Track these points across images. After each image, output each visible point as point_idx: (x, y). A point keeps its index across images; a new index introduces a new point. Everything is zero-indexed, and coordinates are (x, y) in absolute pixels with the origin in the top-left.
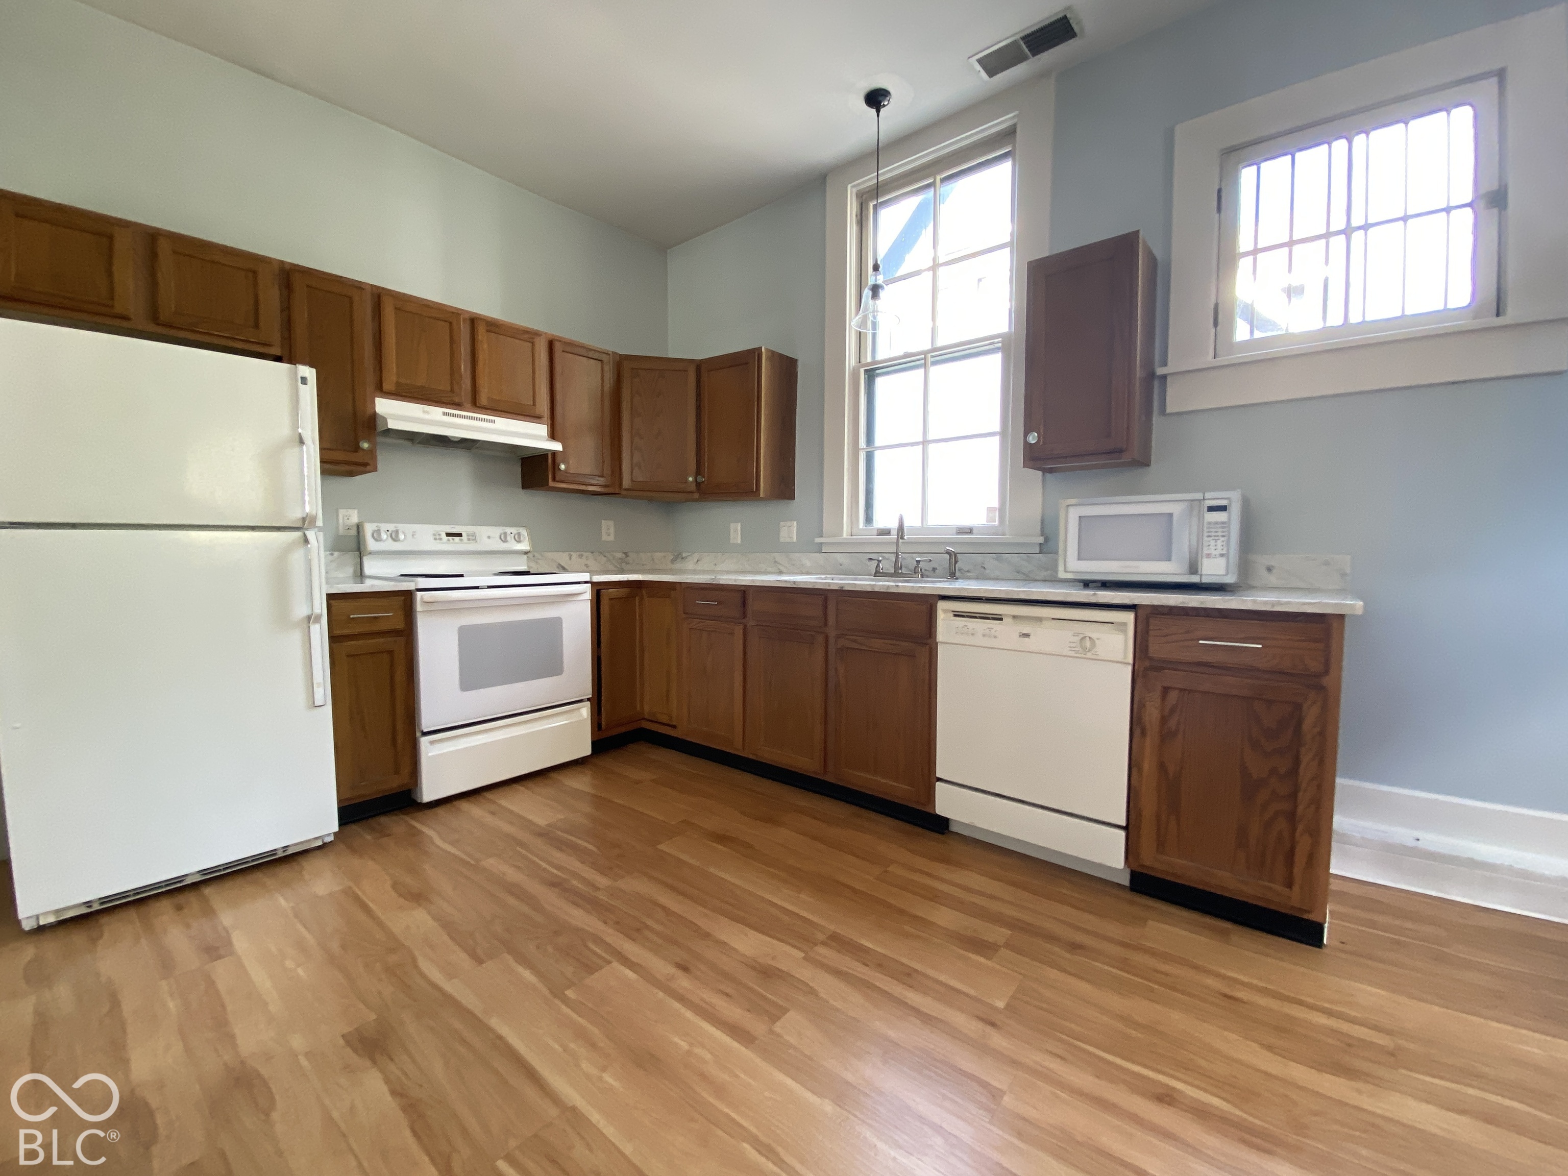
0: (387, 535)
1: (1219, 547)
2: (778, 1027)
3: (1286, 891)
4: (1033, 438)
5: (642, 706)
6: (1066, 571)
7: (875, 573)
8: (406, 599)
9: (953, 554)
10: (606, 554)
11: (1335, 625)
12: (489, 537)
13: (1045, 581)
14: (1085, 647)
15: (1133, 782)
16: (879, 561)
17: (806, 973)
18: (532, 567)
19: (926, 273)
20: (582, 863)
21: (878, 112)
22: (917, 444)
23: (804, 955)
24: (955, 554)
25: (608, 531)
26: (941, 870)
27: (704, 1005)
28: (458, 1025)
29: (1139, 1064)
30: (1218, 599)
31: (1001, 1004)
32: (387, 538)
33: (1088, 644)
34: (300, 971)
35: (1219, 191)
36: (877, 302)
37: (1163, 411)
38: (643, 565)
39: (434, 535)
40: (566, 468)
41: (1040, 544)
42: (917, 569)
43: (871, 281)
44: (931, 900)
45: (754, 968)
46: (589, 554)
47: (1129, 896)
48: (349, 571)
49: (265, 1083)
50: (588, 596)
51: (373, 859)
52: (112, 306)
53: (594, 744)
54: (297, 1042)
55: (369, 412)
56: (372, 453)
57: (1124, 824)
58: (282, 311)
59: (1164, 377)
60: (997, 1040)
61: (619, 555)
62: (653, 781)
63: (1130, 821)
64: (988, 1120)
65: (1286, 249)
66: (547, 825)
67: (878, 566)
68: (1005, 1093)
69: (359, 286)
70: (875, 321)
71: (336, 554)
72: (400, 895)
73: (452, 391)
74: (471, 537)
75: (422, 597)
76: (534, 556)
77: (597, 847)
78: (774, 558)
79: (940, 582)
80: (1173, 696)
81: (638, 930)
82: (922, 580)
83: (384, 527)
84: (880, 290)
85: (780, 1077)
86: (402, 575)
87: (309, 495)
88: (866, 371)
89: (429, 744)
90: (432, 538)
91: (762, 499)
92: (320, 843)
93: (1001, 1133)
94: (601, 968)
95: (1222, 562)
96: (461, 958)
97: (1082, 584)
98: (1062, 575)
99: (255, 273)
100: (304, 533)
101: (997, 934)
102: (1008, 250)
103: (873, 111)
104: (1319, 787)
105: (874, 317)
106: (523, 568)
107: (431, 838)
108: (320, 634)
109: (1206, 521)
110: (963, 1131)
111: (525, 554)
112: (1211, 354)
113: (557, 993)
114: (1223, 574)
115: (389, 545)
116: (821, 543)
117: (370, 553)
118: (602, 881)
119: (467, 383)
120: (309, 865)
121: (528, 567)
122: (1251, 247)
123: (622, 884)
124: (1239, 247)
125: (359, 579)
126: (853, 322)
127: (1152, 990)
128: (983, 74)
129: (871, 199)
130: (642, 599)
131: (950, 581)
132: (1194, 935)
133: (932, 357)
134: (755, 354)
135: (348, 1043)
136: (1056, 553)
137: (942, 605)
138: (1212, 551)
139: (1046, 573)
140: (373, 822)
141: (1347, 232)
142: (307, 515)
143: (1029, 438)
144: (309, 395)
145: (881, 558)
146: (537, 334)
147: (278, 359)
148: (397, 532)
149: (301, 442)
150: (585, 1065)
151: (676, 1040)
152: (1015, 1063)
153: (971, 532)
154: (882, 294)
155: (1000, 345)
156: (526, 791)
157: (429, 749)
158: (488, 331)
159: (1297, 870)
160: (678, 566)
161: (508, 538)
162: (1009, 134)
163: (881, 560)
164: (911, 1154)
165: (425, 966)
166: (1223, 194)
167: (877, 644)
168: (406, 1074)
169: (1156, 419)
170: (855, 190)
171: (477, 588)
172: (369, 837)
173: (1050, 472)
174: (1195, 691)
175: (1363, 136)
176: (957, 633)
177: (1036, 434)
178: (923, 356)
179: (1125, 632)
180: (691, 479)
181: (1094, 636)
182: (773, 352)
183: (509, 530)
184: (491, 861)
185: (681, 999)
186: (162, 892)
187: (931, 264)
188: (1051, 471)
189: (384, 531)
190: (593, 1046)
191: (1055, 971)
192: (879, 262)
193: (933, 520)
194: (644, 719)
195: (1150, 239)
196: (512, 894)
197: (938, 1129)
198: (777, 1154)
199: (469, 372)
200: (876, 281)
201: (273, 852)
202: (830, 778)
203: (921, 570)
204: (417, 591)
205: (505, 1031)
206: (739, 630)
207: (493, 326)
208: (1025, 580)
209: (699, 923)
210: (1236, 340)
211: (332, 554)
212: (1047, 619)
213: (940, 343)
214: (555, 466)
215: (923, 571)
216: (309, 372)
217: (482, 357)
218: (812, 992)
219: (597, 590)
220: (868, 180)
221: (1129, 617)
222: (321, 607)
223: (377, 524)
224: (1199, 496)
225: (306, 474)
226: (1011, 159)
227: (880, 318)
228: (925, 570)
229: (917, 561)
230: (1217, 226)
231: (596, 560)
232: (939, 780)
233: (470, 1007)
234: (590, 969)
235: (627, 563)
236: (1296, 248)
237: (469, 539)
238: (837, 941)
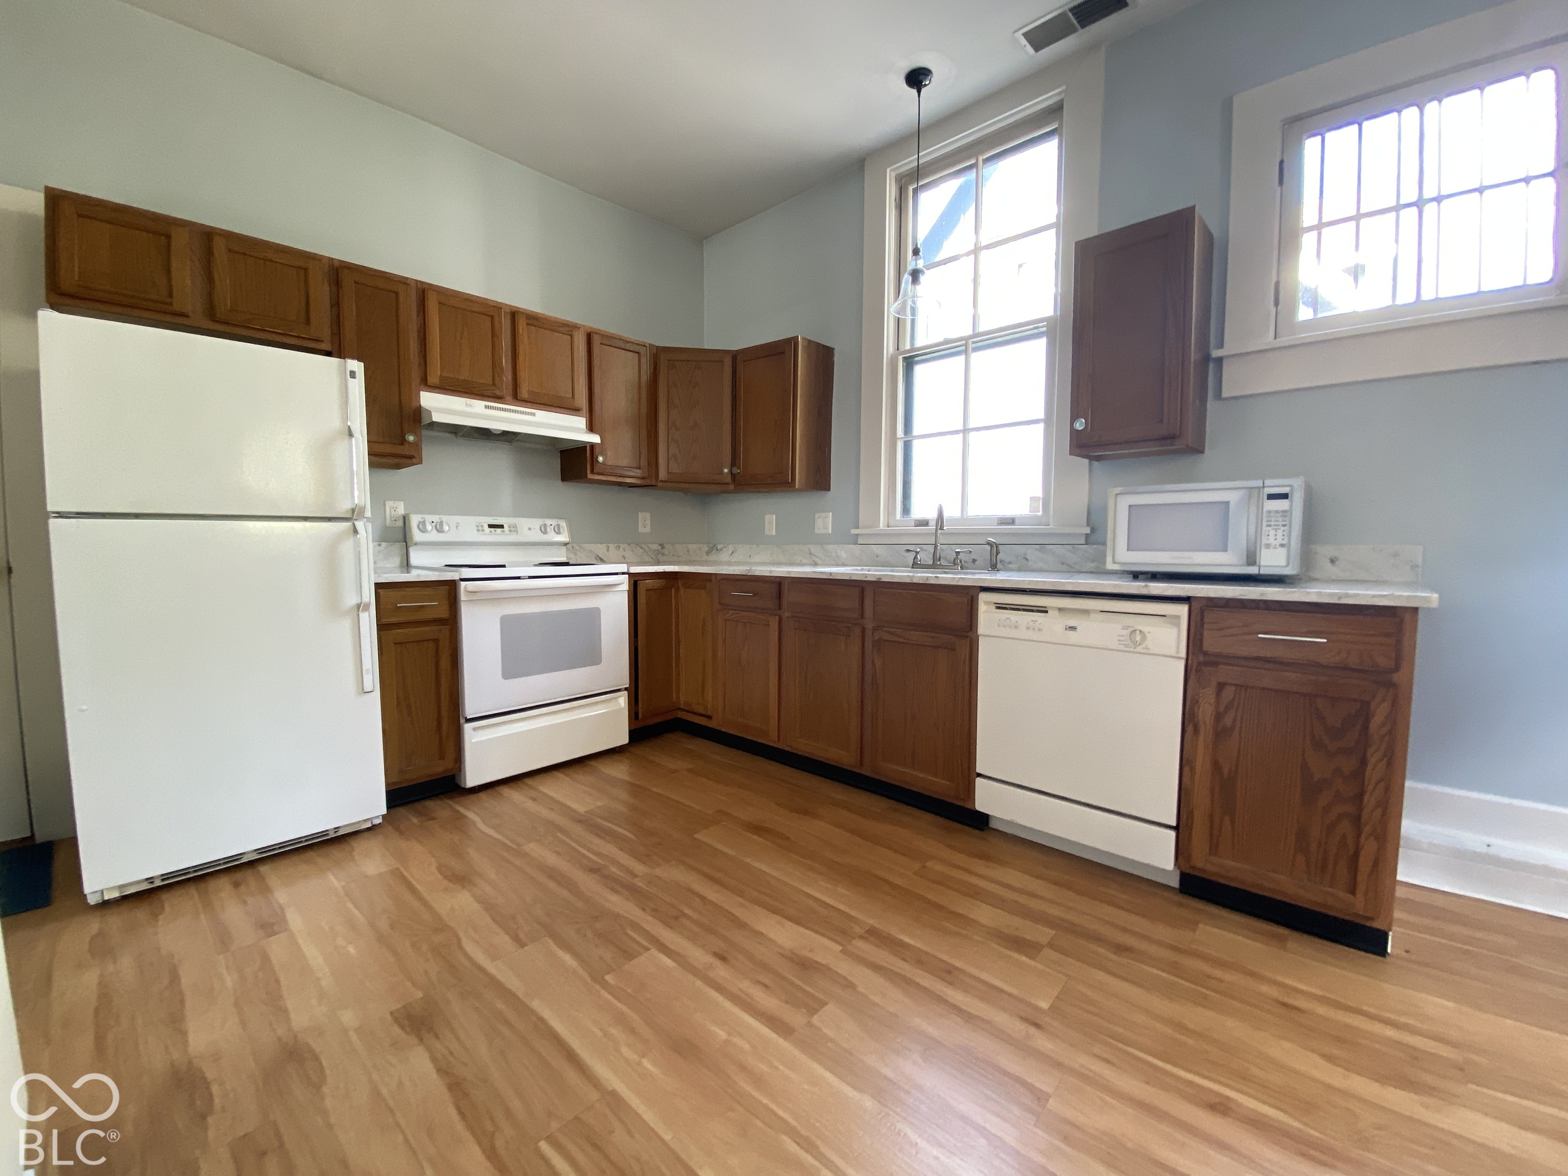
0: (432, 527)
1: (1280, 537)
2: (815, 1020)
3: (1349, 897)
4: (1080, 425)
5: (678, 698)
6: (1114, 562)
7: (913, 565)
8: (451, 587)
9: (994, 545)
10: (643, 546)
11: (1408, 617)
12: (530, 529)
13: (1091, 572)
14: (1135, 640)
15: (1185, 779)
16: (917, 553)
17: (844, 967)
18: (571, 559)
19: (965, 258)
20: (621, 850)
21: (919, 92)
22: (956, 432)
23: (841, 948)
24: (997, 545)
25: (644, 523)
26: (979, 866)
27: (743, 996)
28: (500, 1005)
29: (1190, 1071)
30: (1279, 591)
31: (1044, 1005)
32: (432, 529)
33: (1138, 638)
34: (352, 950)
35: (1281, 163)
36: (917, 287)
37: (1218, 395)
38: (679, 556)
39: (477, 526)
40: (604, 459)
41: (1086, 534)
42: (957, 561)
43: (911, 263)
44: (971, 896)
45: (791, 960)
46: (625, 546)
47: (1180, 898)
48: (396, 561)
49: (316, 1058)
50: (625, 587)
51: (419, 842)
52: (171, 304)
53: (631, 733)
54: (348, 1017)
55: (414, 405)
56: (417, 446)
57: (1174, 824)
58: (332, 306)
59: (1220, 361)
60: (1042, 1042)
61: (656, 547)
62: (689, 770)
63: (1181, 822)
64: (1033, 1123)
65: (1353, 224)
66: (585, 812)
67: (915, 558)
68: (1049, 1096)
69: (404, 282)
70: (915, 306)
71: (384, 544)
72: (445, 877)
73: (494, 384)
74: (512, 529)
75: (465, 587)
76: (573, 547)
77: (634, 835)
78: (809, 550)
79: (980, 573)
80: (1228, 693)
81: (676, 918)
82: (961, 572)
83: (429, 518)
84: (920, 275)
85: (819, 1070)
86: (446, 566)
87: (358, 489)
88: (905, 358)
89: (472, 731)
90: (475, 529)
91: (799, 490)
92: (369, 825)
93: (1045, 1136)
94: (641, 954)
95: (1283, 552)
96: (503, 940)
97: (1132, 576)
98: (1110, 566)
99: (306, 270)
100: (354, 523)
101: (1042, 934)
102: (1054, 231)
103: (914, 92)
104: (1387, 789)
105: (914, 302)
106: (564, 560)
107: (474, 823)
108: (369, 621)
109: (1265, 510)
110: (1009, 1134)
111: (565, 546)
112: (1272, 334)
113: (598, 978)
114: (1282, 565)
115: (433, 536)
116: (857, 535)
117: (416, 544)
118: (639, 868)
119: (508, 377)
120: (360, 846)
121: (567, 558)
122: (1315, 222)
123: (658, 872)
124: (1303, 222)
125: (405, 569)
126: (891, 309)
127: (1205, 997)
128: (1030, 50)
129: (911, 183)
130: (677, 590)
131: (990, 573)
132: (1249, 941)
133: (973, 343)
134: (792, 342)
135: (396, 1020)
136: (1104, 544)
137: (983, 597)
138: (1271, 540)
139: (1092, 565)
140: (418, 806)
141: (1419, 204)
142: (356, 506)
143: (1076, 424)
144: (357, 388)
145: (918, 550)
146: (576, 327)
147: (329, 354)
148: (441, 523)
149: (351, 435)
150: (625, 1050)
151: (714, 1028)
152: (1059, 1065)
153: (1013, 522)
154: (922, 278)
155: (1045, 329)
156: (567, 778)
157: (473, 736)
158: (528, 324)
159: (1362, 877)
160: (713, 557)
161: (548, 529)
162: (1055, 111)
163: (919, 552)
164: (955, 1155)
165: (470, 948)
166: (1285, 165)
167: (915, 636)
168: (451, 1053)
169: (1211, 405)
170: (893, 174)
171: (519, 578)
172: (415, 820)
173: (1098, 461)
174: (1253, 687)
175: (1435, 103)
176: (999, 626)
177: (1084, 421)
178: (964, 342)
179: (1178, 625)
180: (726, 470)
181: (1145, 629)
182: (810, 341)
183: (548, 522)
184: (532, 845)
185: (720, 989)
186: (220, 869)
187: (973, 248)
188: (1098, 459)
189: (429, 522)
190: (633, 1031)
191: (1101, 973)
192: (919, 246)
193: (973, 511)
194: (680, 709)
195: (1206, 214)
196: (551, 877)
197: (982, 1131)
198: (817, 1148)
199: (510, 366)
200: (916, 265)
201: (325, 833)
202: (866, 772)
203: (961, 562)
204: (461, 581)
205: (546, 1013)
206: (774, 623)
207: (534, 320)
208: (1069, 572)
209: (738, 914)
210: (1298, 319)
211: (380, 545)
212: (1094, 611)
213: (982, 328)
214: (594, 459)
215: (963, 562)
216: (357, 366)
217: (522, 349)
218: (849, 985)
219: (634, 581)
220: (909, 163)
221: (1182, 610)
222: (369, 596)
223: (421, 516)
224: (1259, 483)
225: (355, 468)
226: (1057, 137)
227: (920, 304)
228: (965, 561)
229: (956, 552)
230: (1278, 200)
231: (633, 551)
232: (979, 775)
233: (513, 989)
234: (630, 956)
235: (663, 555)
236: (1364, 222)
237: (510, 531)
238: (873, 934)
